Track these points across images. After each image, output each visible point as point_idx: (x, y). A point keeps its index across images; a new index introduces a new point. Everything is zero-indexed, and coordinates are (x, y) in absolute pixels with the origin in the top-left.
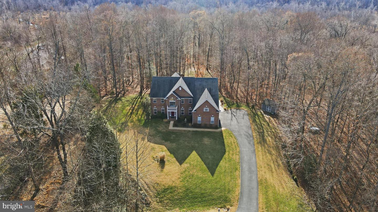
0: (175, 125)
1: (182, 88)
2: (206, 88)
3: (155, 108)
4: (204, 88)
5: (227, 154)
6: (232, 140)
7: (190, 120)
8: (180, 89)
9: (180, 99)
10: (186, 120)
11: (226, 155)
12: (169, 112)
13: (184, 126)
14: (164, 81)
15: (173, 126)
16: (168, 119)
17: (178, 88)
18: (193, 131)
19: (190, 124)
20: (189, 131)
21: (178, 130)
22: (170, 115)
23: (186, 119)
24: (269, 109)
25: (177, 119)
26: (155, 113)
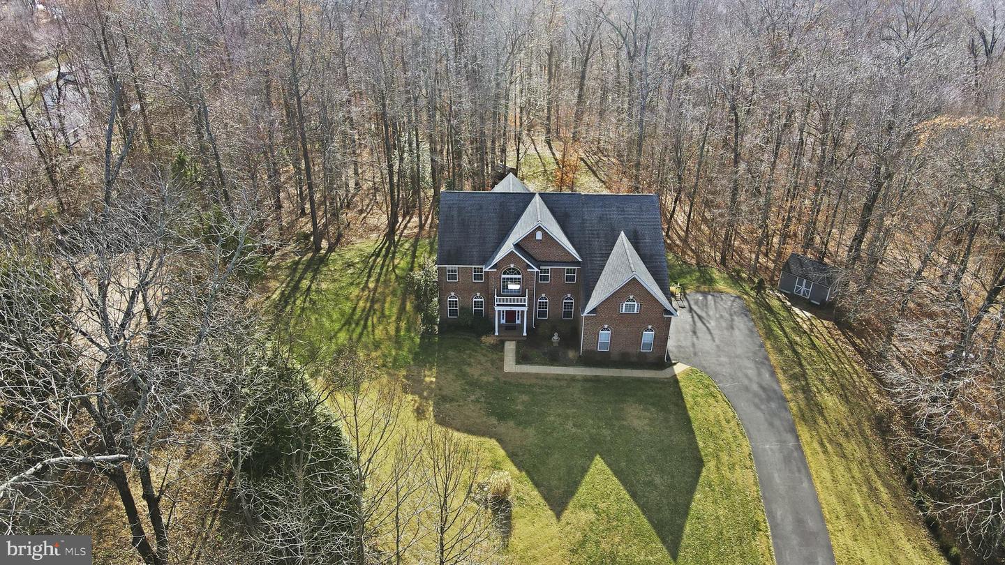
0: (522, 359)
1: (545, 234)
2: (622, 232)
3: (452, 297)
4: (613, 230)
5: (711, 465)
6: (719, 411)
7: (571, 338)
8: (539, 236)
9: (536, 270)
10: (556, 338)
11: (709, 471)
12: (500, 311)
13: (554, 360)
14: (481, 207)
15: (518, 362)
16: (497, 334)
17: (533, 234)
18: (586, 379)
19: (571, 354)
20: (573, 379)
21: (537, 376)
22: (503, 321)
23: (556, 334)
24: (803, 288)
25: (525, 334)
26: (453, 313)
